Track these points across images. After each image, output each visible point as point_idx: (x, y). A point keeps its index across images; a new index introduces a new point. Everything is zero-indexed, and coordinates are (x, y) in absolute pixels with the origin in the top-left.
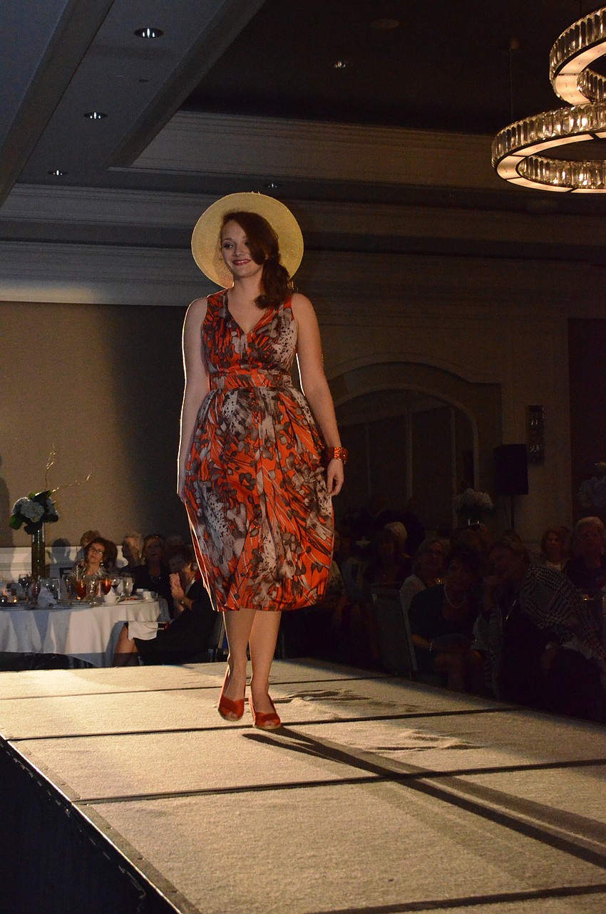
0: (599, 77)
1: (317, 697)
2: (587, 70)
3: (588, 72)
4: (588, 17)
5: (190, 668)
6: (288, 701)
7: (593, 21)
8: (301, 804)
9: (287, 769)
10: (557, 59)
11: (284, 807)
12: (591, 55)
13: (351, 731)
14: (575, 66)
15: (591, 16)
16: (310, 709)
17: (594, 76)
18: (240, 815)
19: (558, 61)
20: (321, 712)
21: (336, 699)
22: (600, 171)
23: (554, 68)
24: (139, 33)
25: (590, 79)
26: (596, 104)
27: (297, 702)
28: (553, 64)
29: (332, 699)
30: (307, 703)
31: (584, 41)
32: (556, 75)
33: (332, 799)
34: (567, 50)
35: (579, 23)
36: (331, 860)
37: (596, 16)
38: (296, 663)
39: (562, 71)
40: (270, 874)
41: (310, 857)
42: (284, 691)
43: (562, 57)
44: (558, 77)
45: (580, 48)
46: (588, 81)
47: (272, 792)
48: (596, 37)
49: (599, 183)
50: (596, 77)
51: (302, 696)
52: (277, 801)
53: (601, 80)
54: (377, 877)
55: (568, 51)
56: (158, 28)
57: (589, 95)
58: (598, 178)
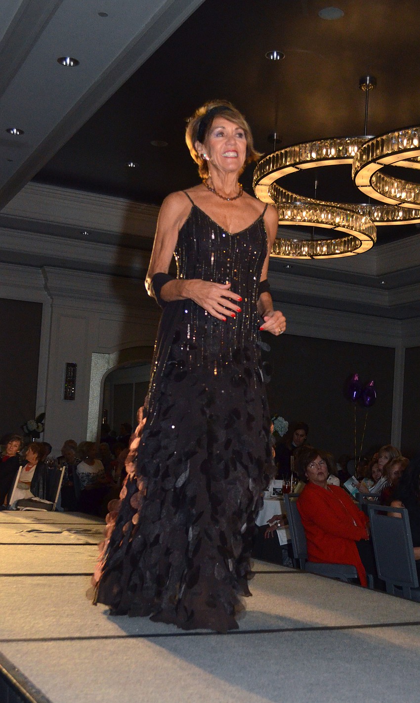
0: (281, 189)
1: (78, 532)
2: (275, 184)
3: (275, 185)
4: (277, 153)
5: (6, 513)
6: (61, 533)
7: (279, 155)
8: (54, 584)
9: (51, 566)
10: (257, 176)
11: (44, 585)
12: (277, 175)
13: (94, 550)
14: (268, 180)
15: (278, 153)
16: (72, 537)
17: (279, 188)
18: (16, 587)
19: (258, 177)
20: (78, 539)
21: (89, 533)
22: (279, 245)
23: (255, 180)
24: (9, 131)
25: (276, 190)
26: (278, 205)
27: (66, 533)
28: (255, 178)
29: (87, 533)
30: (71, 534)
31: (273, 167)
32: (256, 185)
33: (73, 583)
34: (264, 170)
35: (271, 156)
36: (64, 613)
37: (281, 153)
38: (71, 514)
39: (260, 183)
40: (26, 618)
41: (52, 611)
42: (60, 527)
43: (260, 175)
44: (257, 186)
45: (271, 170)
46: (274, 190)
47: (39, 577)
48: (280, 165)
49: (278, 251)
50: (280, 189)
51: (69, 530)
52: (41, 582)
53: (282, 191)
54: (89, 623)
55: (264, 173)
56: (20, 129)
57: (275, 198)
58: (277, 249)
